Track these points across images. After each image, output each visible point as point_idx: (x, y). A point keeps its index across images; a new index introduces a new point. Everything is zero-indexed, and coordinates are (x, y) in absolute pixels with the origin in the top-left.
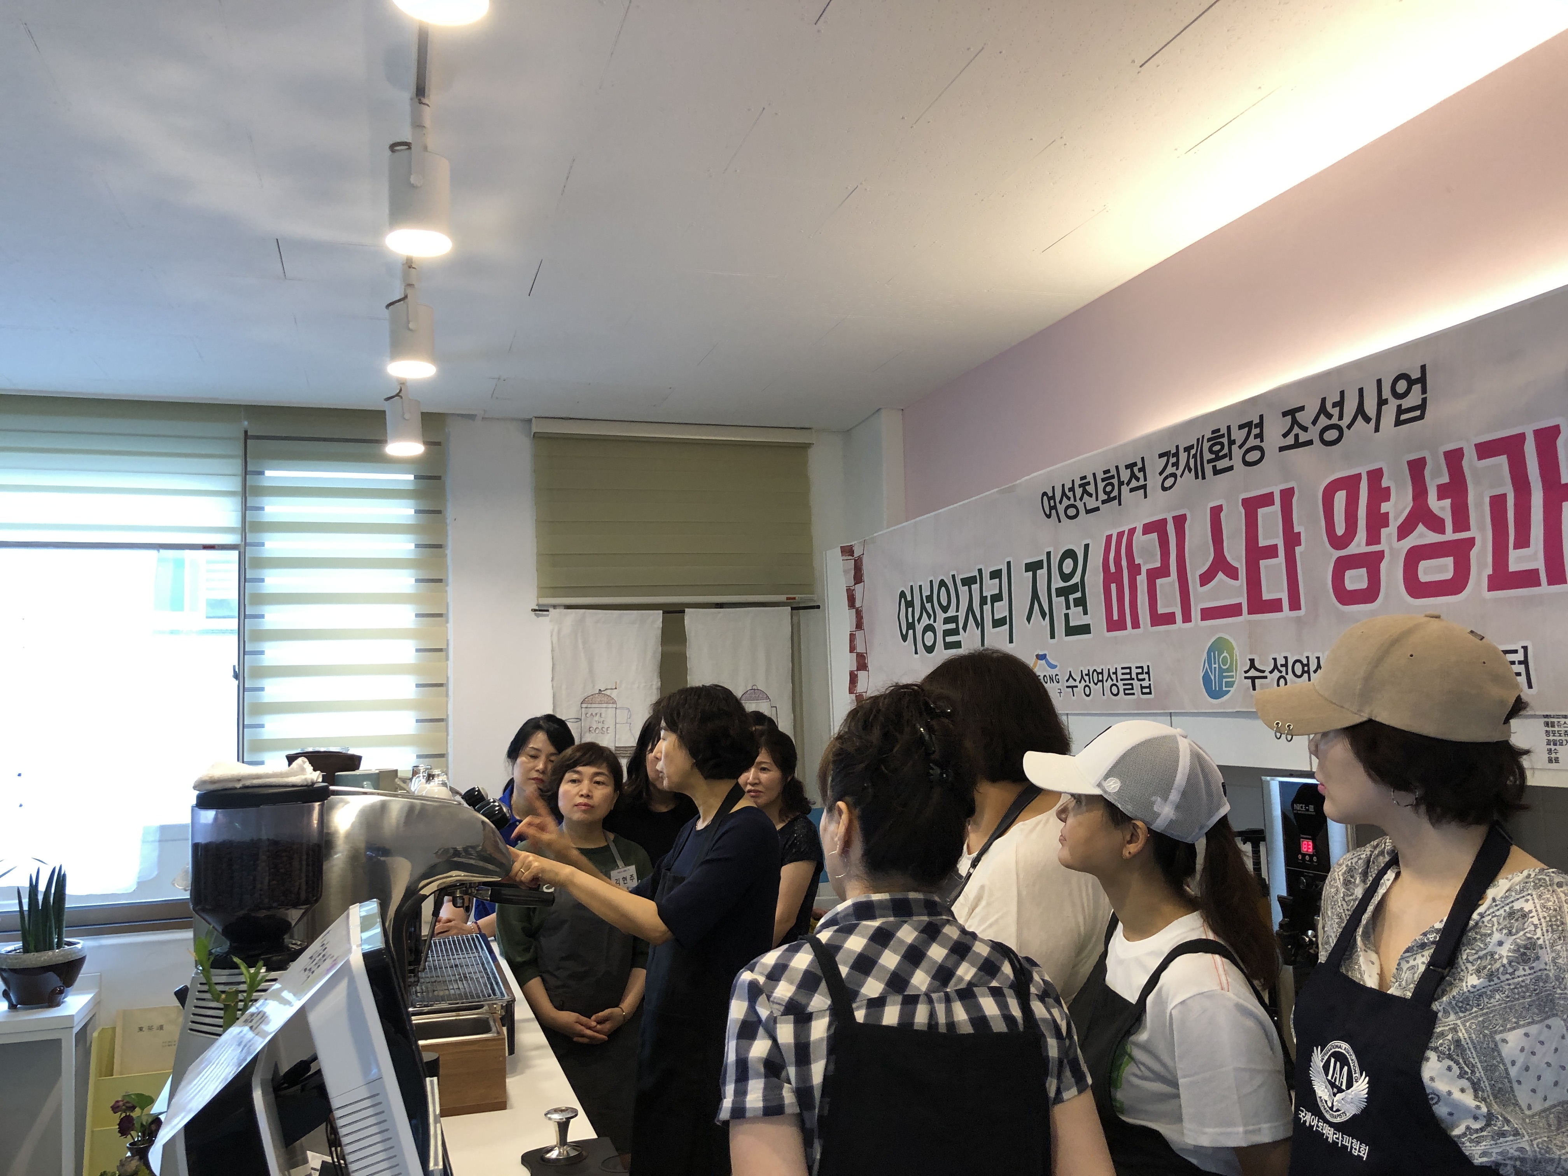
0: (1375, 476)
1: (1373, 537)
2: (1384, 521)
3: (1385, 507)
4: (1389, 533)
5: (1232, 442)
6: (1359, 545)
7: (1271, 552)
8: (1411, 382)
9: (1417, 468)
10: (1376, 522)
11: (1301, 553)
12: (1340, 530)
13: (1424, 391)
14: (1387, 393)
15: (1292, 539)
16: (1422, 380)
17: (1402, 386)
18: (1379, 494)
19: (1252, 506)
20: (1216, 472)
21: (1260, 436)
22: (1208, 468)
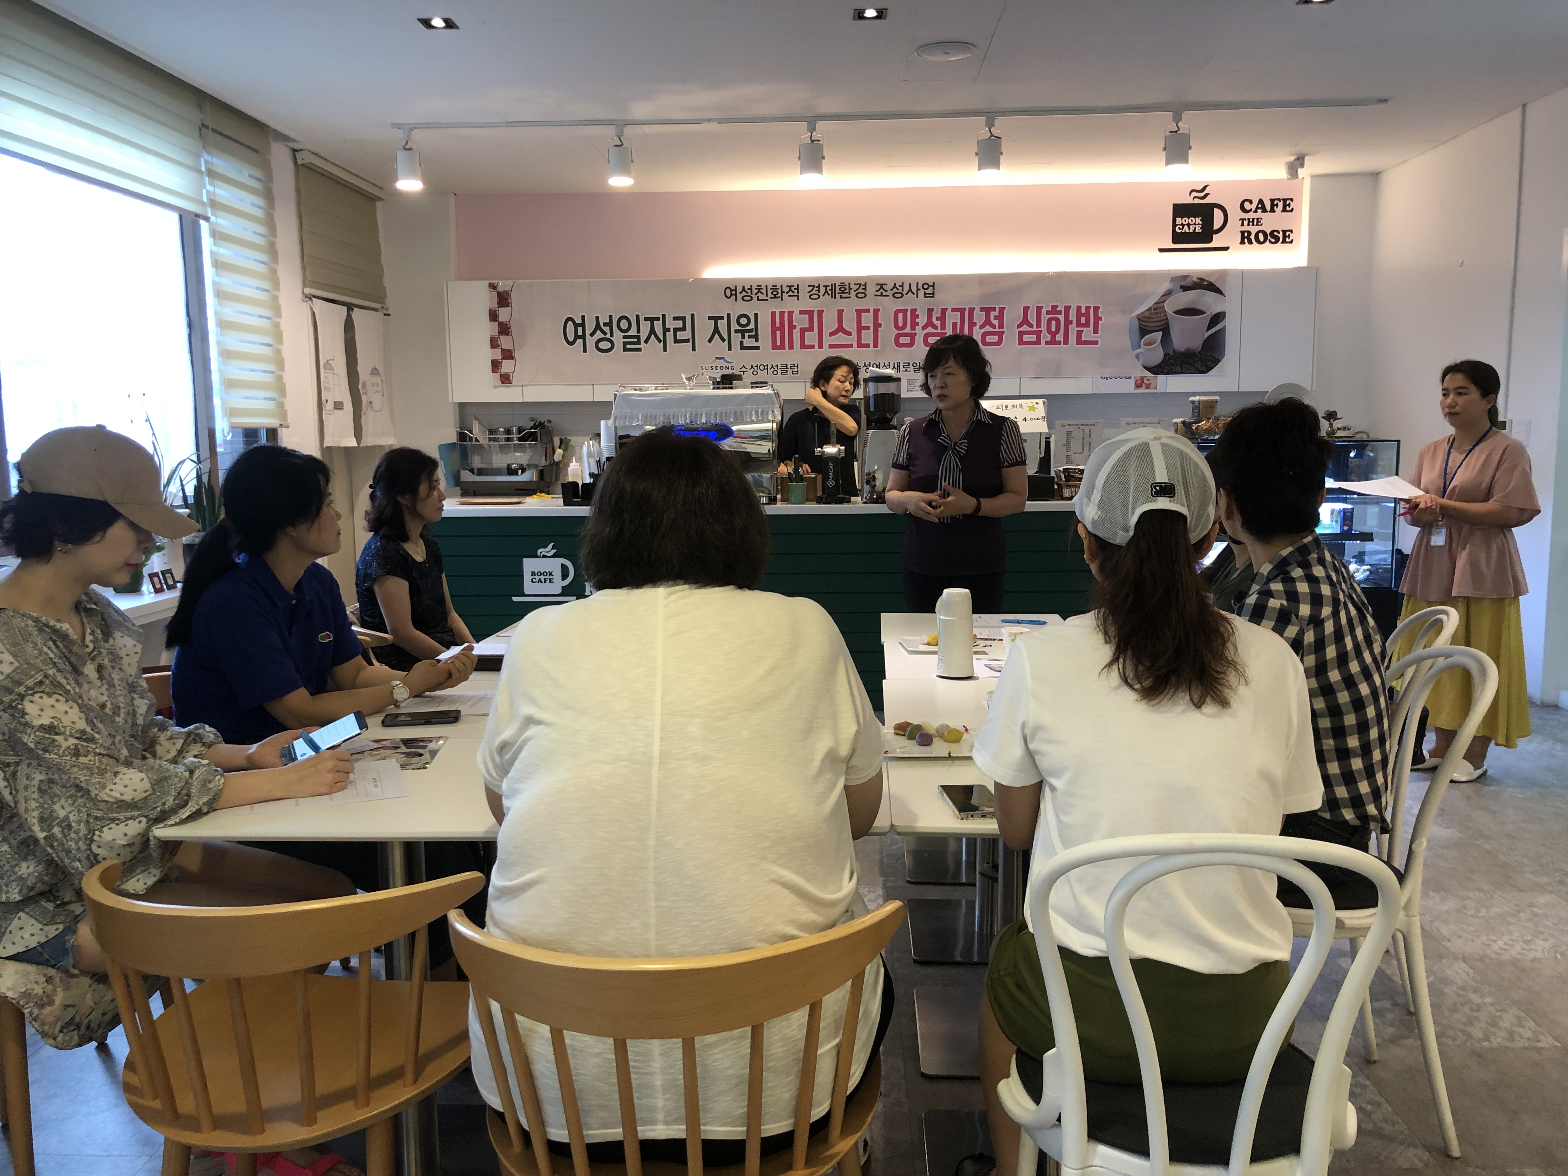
0: (914, 311)
1: (913, 328)
2: (917, 324)
3: (917, 320)
4: (918, 329)
5: (850, 289)
6: (908, 330)
7: (868, 328)
8: (929, 286)
9: (930, 311)
10: (914, 325)
11: (881, 330)
12: (900, 324)
13: (934, 289)
14: (920, 287)
15: (877, 326)
16: (933, 286)
17: (926, 286)
18: (914, 315)
19: (859, 312)
20: (841, 297)
21: (865, 289)
22: (838, 296)
